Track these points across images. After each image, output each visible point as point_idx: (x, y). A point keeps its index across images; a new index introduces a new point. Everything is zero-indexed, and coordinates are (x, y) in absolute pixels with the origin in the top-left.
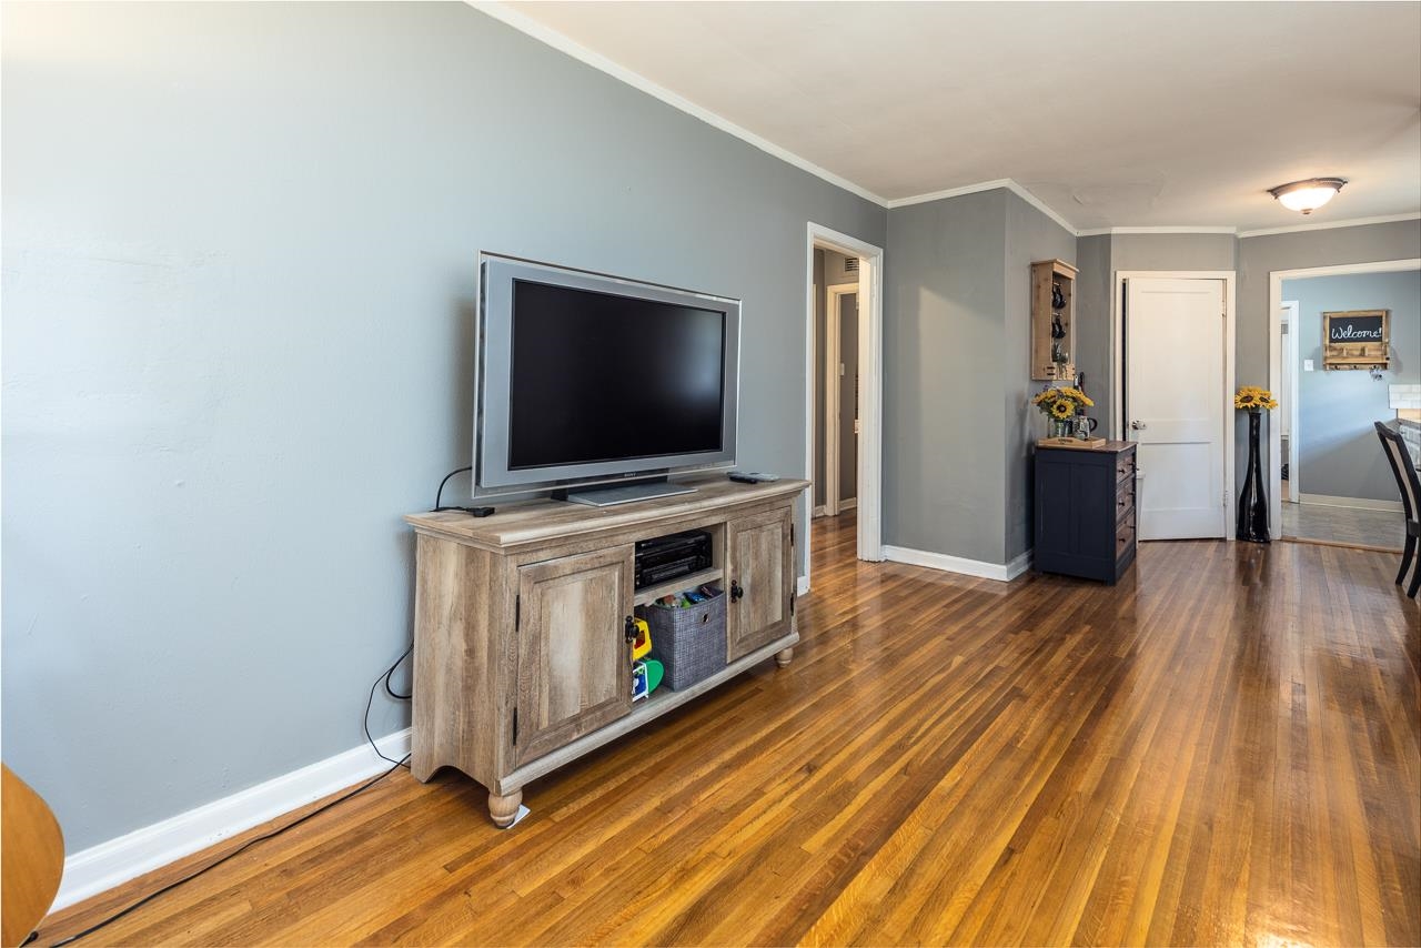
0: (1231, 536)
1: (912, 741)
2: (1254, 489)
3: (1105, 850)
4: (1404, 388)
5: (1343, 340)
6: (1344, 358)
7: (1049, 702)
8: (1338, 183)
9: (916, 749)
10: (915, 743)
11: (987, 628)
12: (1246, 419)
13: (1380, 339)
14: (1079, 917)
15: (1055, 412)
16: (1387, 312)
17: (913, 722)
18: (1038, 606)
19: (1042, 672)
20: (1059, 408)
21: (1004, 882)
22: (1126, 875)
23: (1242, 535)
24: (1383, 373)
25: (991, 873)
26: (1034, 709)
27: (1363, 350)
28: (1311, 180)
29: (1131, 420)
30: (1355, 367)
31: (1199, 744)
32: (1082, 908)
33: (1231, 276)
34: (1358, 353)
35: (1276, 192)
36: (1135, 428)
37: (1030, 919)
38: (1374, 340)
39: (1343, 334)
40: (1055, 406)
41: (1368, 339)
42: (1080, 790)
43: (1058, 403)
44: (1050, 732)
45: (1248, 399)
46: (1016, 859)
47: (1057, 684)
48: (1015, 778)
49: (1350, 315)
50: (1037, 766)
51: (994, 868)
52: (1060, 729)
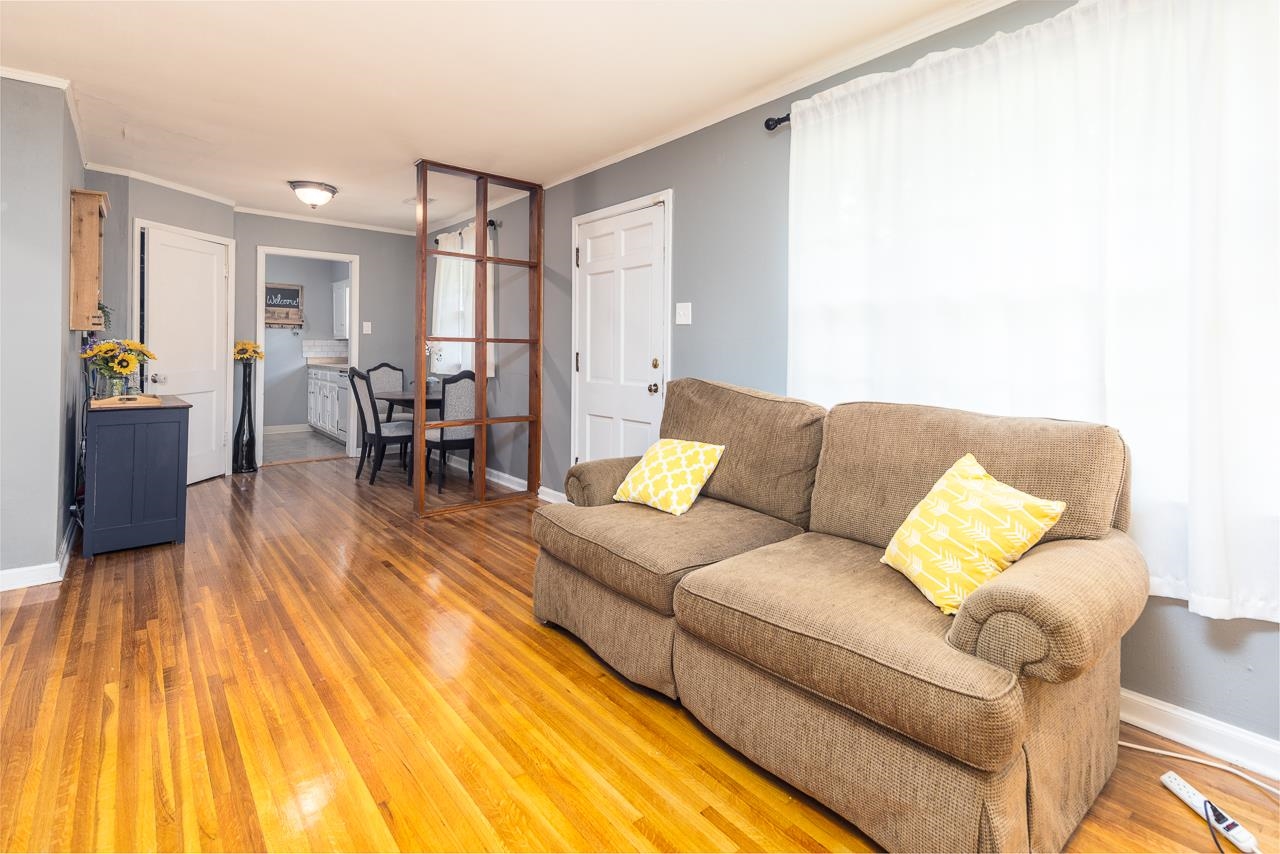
0: (229, 472)
1: (172, 803)
2: (246, 427)
3: (429, 743)
4: (311, 342)
5: (274, 306)
6: (276, 319)
7: (257, 669)
8: (333, 190)
9: (188, 807)
10: (179, 803)
11: (101, 639)
12: (241, 368)
13: (297, 307)
14: (470, 800)
15: (117, 368)
16: (302, 287)
17: (146, 787)
18: (132, 590)
19: (216, 648)
20: (120, 363)
21: (408, 831)
22: (456, 747)
23: (237, 470)
24: (299, 331)
25: (393, 833)
26: (253, 683)
27: (287, 314)
28: (321, 184)
29: (149, 372)
30: (282, 326)
31: (386, 631)
32: (465, 793)
33: (232, 243)
34: (283, 316)
35: (294, 184)
36: (155, 381)
37: (454, 835)
38: (294, 307)
39: (275, 301)
40: (117, 361)
41: (290, 306)
42: (365, 718)
43: (120, 358)
44: (289, 692)
45: (243, 351)
46: (392, 806)
47: (243, 651)
48: (313, 751)
49: (279, 287)
50: (314, 725)
51: (390, 829)
52: (293, 685)
